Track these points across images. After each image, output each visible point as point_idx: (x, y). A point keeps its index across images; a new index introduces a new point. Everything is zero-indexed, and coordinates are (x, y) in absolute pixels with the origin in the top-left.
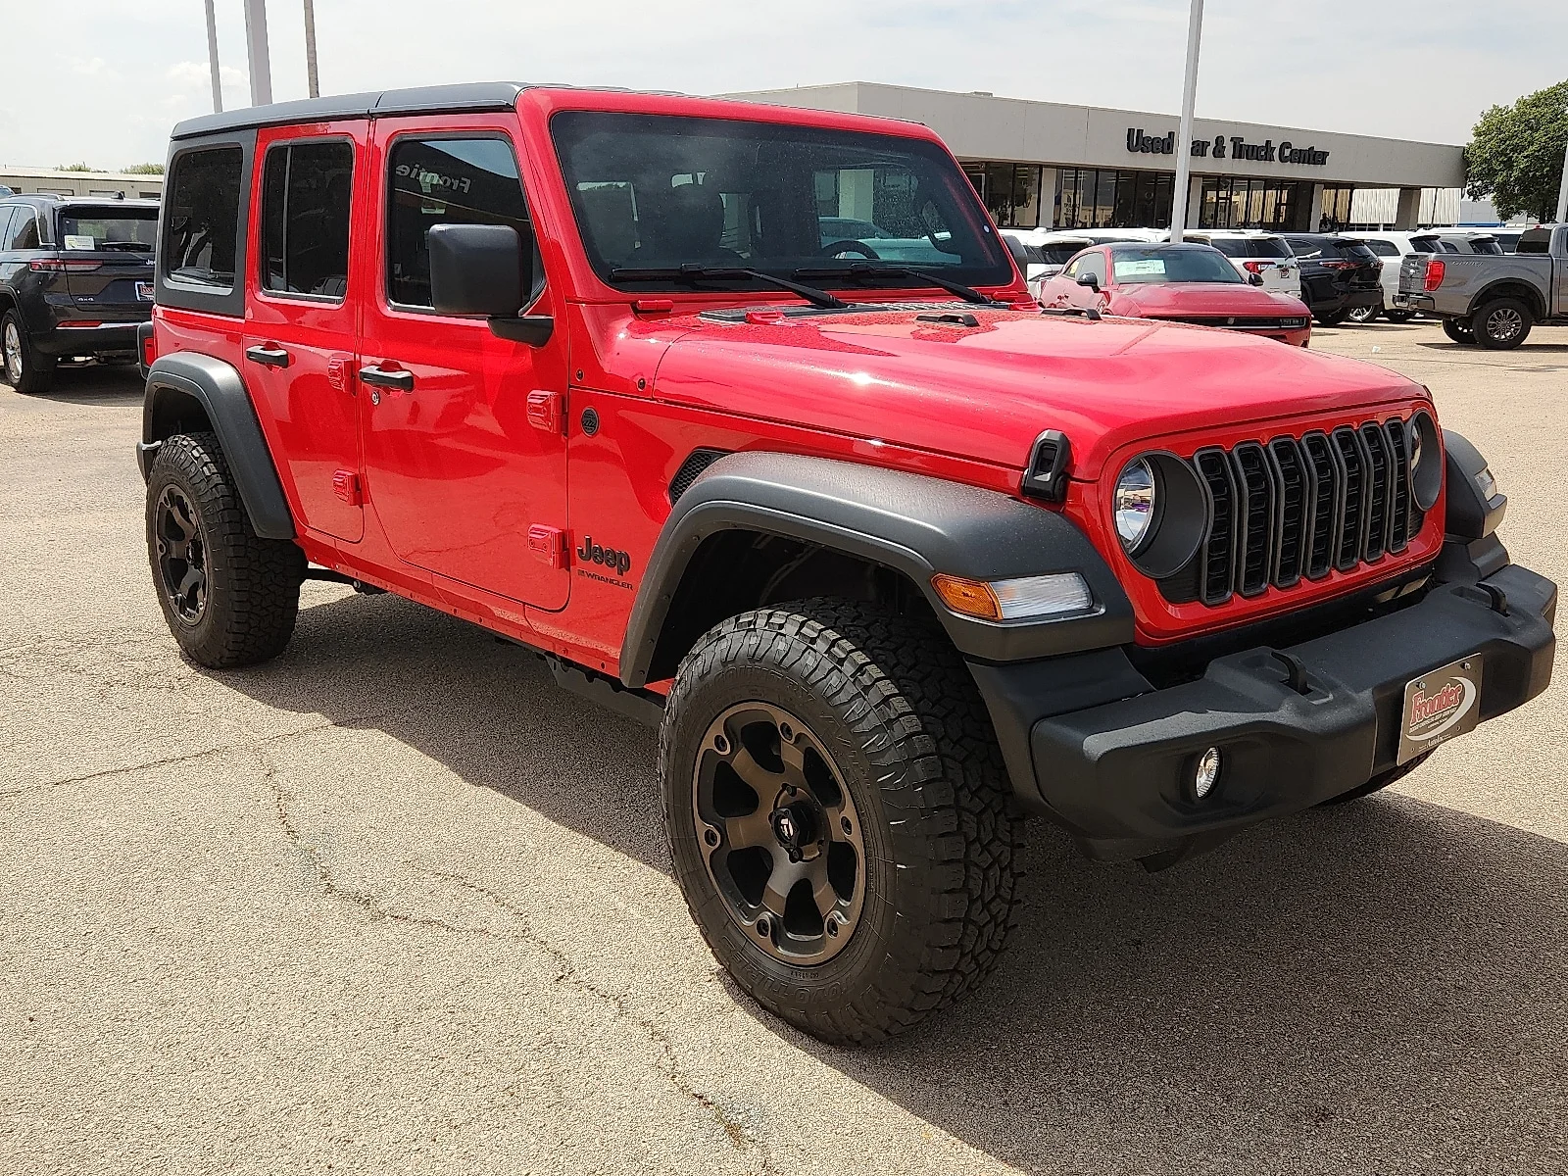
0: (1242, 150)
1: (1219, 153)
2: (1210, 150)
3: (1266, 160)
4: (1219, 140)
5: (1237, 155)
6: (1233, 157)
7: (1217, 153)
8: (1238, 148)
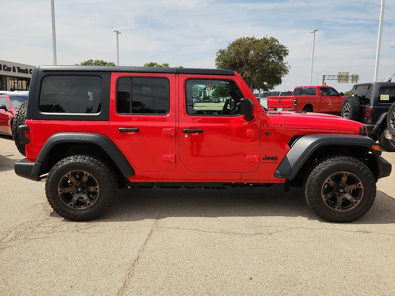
0: (20, 71)
1: (14, 71)
2: (12, 70)
3: (26, 73)
4: (14, 67)
5: (19, 71)
6: (18, 72)
7: (14, 70)
8: (19, 70)
